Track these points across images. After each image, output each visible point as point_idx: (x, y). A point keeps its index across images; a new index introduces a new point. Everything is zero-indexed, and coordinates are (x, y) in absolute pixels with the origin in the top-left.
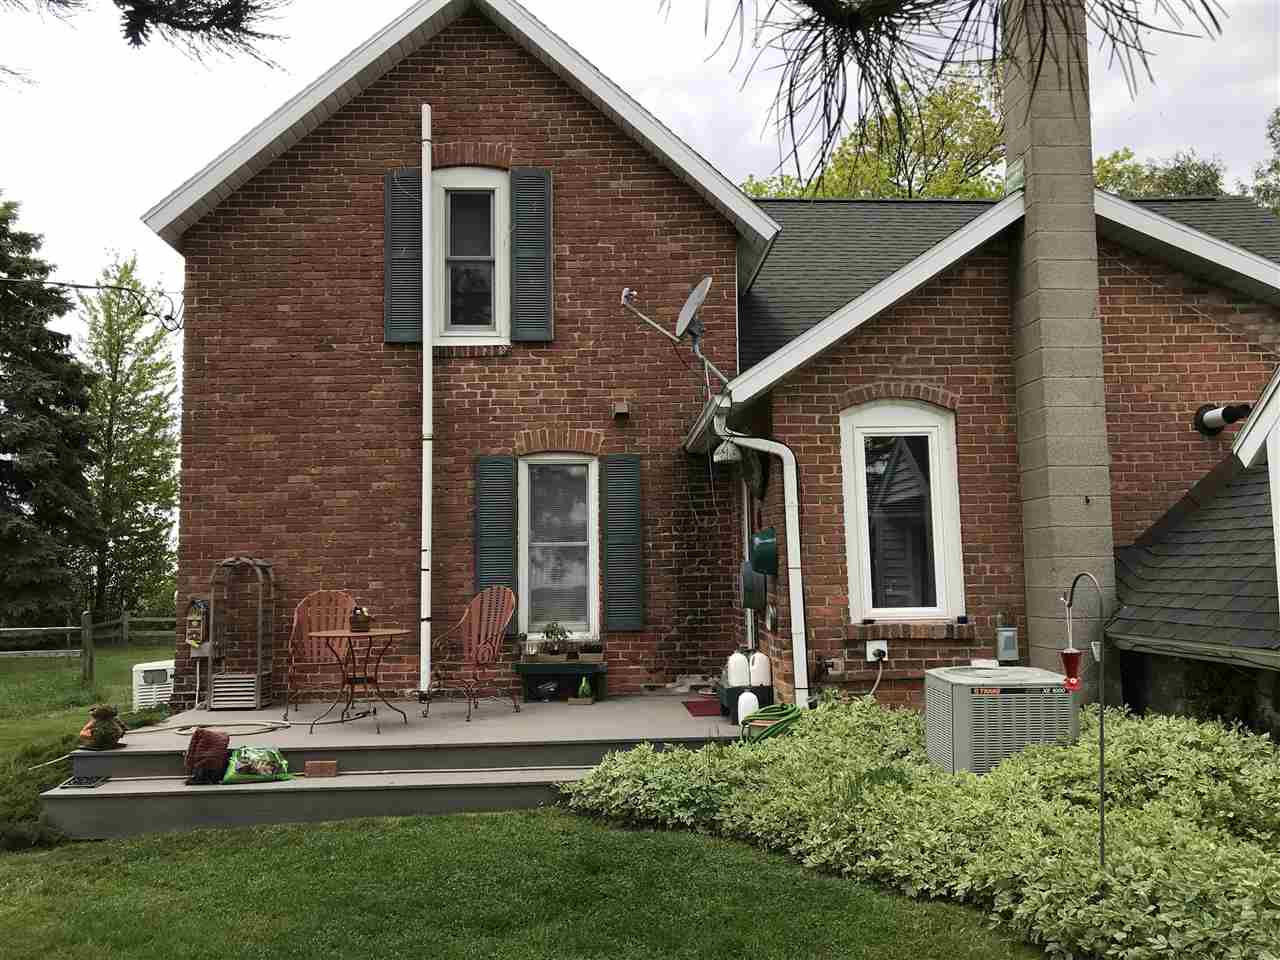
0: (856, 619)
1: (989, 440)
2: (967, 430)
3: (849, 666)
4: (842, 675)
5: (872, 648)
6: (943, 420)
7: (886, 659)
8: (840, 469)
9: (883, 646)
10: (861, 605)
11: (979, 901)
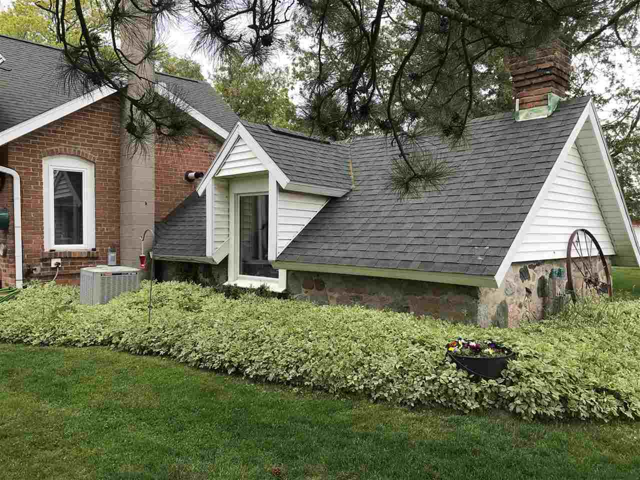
0: (47, 249)
1: (109, 176)
2: (99, 172)
3: (42, 270)
4: (40, 274)
5: (54, 262)
6: (89, 166)
7: (60, 266)
8: (42, 183)
9: (59, 261)
10: (49, 243)
11: (107, 342)
